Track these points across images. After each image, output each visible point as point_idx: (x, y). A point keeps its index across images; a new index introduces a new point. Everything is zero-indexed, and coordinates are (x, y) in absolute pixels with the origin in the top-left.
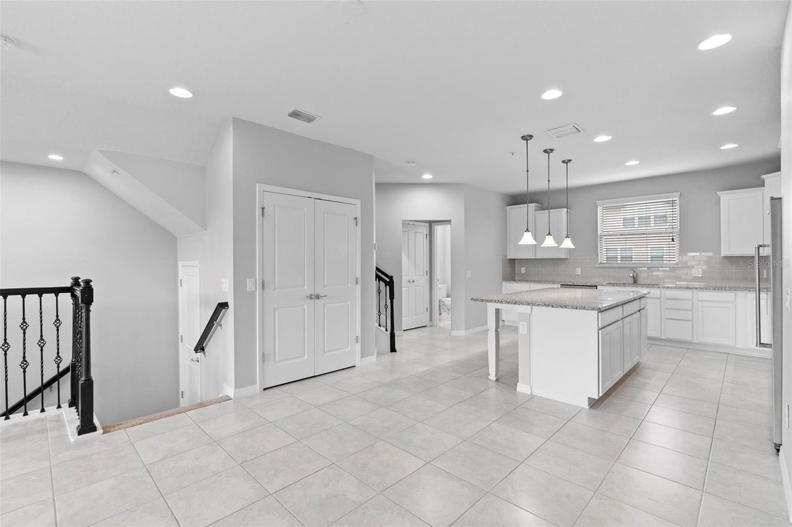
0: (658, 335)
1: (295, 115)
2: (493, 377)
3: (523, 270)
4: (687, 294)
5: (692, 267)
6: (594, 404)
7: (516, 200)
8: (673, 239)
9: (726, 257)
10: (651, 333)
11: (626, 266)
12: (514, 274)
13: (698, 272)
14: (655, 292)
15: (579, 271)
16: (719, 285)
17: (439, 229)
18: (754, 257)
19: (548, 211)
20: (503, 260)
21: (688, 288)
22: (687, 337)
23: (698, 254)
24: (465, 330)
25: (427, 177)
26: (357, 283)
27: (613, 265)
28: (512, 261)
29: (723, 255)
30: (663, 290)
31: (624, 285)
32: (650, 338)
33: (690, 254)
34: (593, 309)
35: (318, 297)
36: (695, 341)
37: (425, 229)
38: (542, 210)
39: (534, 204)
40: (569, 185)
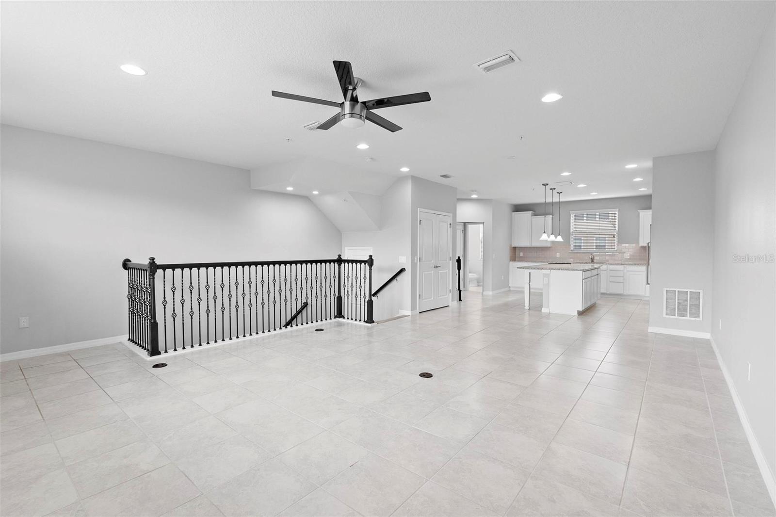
0: (605, 292)
1: (445, 176)
2: (527, 307)
3: (521, 254)
4: (621, 268)
5: (625, 252)
6: (581, 313)
7: (518, 208)
8: (614, 236)
9: (642, 247)
10: (602, 291)
11: (587, 252)
12: (515, 257)
13: (627, 256)
14: (604, 267)
15: (558, 255)
16: (638, 263)
17: (470, 227)
18: (646, 247)
19: (544, 216)
20: (510, 247)
21: (622, 264)
22: (621, 292)
23: (628, 245)
24: (492, 291)
25: (474, 196)
26: (450, 260)
27: (579, 251)
28: (515, 248)
29: (640, 246)
30: (608, 266)
31: (586, 263)
32: (602, 294)
33: (623, 245)
34: (581, 270)
35: (437, 267)
36: (625, 294)
37: (461, 227)
38: (535, 216)
39: (531, 212)
40: (554, 201)
